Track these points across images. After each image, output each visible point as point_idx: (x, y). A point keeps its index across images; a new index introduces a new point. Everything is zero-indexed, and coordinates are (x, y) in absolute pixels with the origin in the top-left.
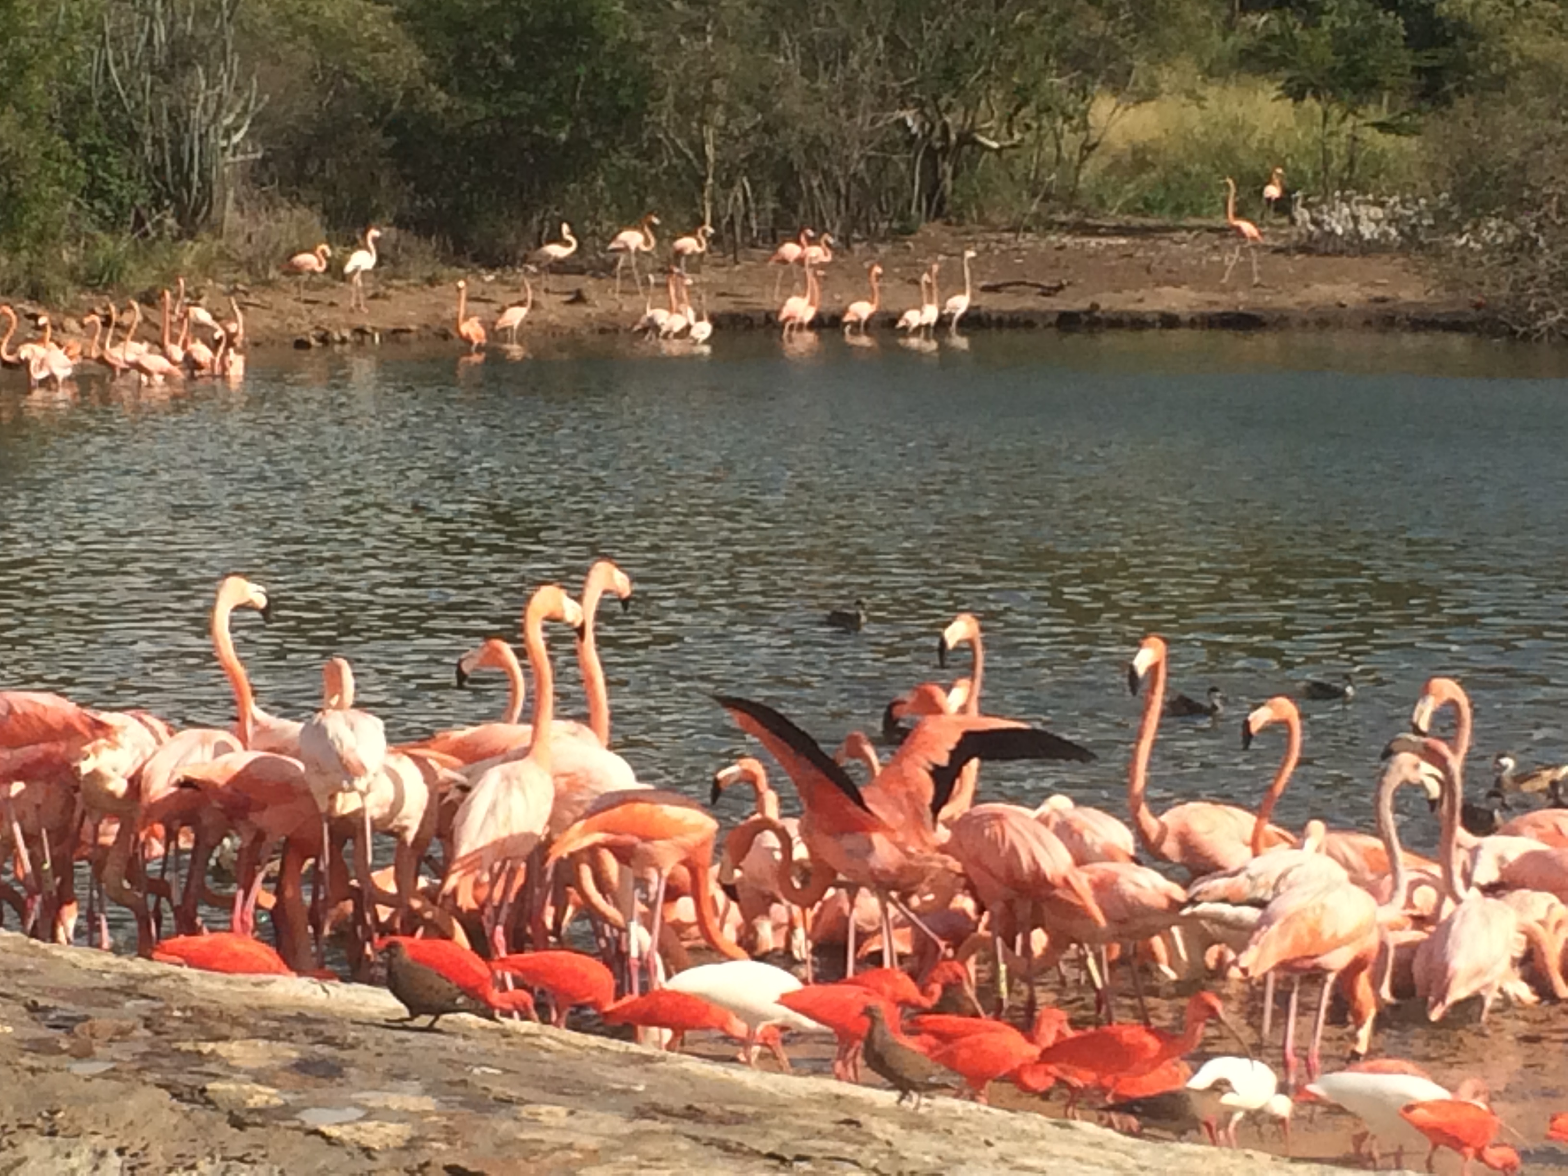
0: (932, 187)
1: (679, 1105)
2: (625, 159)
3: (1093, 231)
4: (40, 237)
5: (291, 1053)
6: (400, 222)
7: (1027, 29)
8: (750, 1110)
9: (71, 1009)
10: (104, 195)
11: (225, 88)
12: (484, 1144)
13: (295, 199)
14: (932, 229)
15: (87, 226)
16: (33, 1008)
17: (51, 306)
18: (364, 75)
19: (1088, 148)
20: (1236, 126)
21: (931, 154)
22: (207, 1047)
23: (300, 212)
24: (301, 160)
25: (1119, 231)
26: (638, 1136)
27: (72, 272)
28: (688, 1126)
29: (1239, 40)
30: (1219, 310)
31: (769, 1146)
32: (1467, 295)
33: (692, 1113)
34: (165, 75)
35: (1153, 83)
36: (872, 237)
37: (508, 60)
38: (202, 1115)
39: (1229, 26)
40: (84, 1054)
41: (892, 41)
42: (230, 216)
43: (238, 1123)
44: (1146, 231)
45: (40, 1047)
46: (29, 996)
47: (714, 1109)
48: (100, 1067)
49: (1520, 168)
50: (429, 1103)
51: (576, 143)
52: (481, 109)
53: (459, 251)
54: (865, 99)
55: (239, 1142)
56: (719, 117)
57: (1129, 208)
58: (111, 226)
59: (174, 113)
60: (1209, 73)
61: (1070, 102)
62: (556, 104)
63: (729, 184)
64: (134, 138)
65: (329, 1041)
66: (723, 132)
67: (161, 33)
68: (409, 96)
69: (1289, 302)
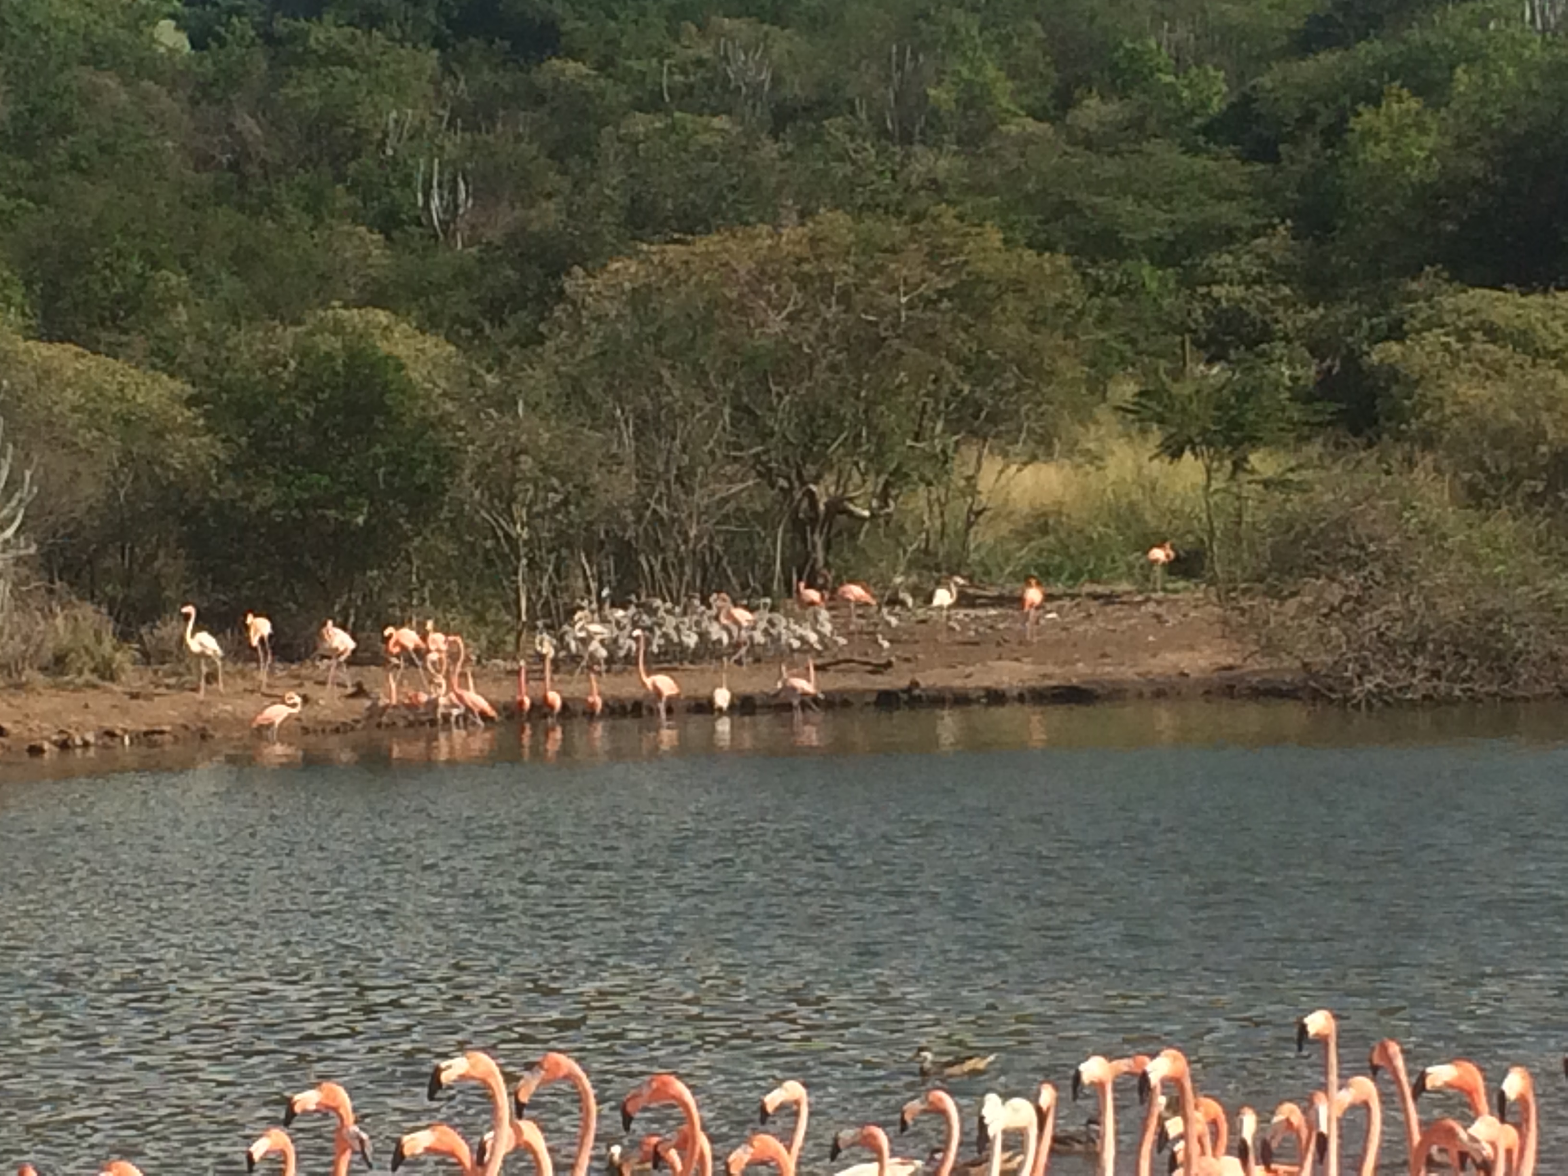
19: (975, 514)
23: (87, 609)
30: (1053, 683)
57: (1018, 576)
69: (1128, 673)
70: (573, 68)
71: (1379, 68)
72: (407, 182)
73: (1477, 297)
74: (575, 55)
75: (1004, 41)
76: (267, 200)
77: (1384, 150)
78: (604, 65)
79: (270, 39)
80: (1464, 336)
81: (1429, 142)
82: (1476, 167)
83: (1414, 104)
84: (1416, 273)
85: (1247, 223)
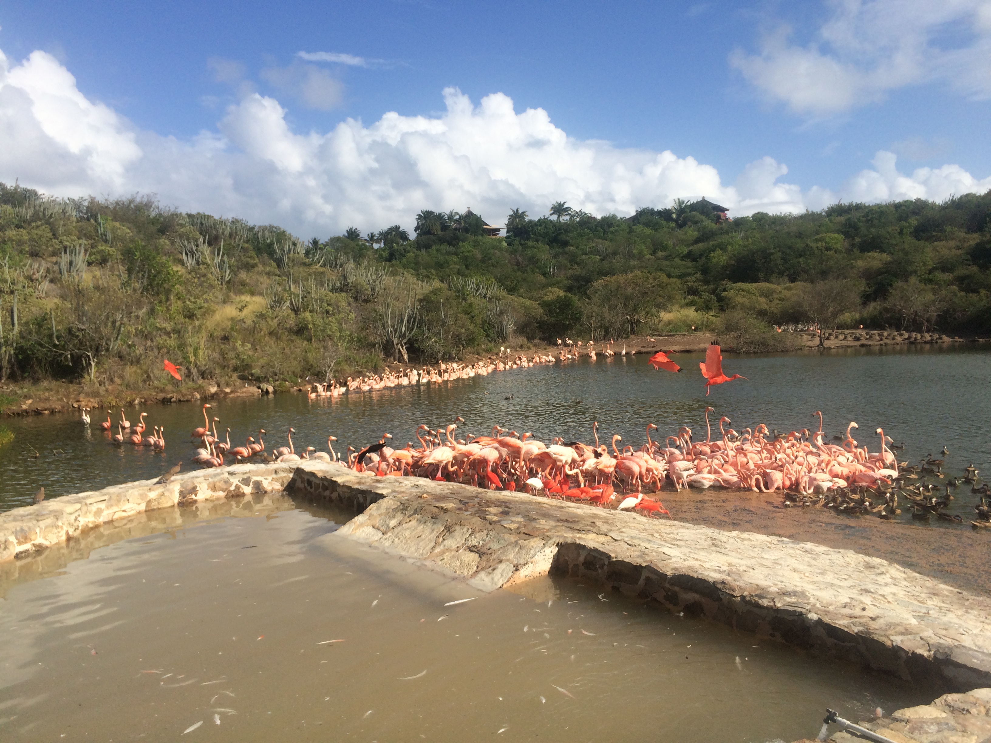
0: (632, 329)
1: (564, 519)
2: (578, 326)
3: (661, 336)
4: (478, 345)
5: (500, 510)
6: (540, 339)
7: (648, 301)
8: (577, 520)
9: (467, 501)
10: (489, 336)
11: (509, 317)
12: (530, 528)
13: (521, 336)
14: (633, 336)
15: (486, 341)
16: (460, 501)
17: (480, 356)
18: (533, 314)
19: (660, 321)
20: (687, 316)
21: (632, 324)
22: (487, 509)
23: (523, 338)
24: (523, 328)
25: (666, 336)
26: (556, 526)
27: (484, 350)
28: (566, 524)
29: (687, 301)
31: (578, 528)
32: (728, 346)
33: (567, 521)
34: (499, 316)
35: (672, 309)
36: (622, 338)
37: (558, 311)
38: (485, 522)
39: (685, 298)
40: (467, 510)
41: (625, 304)
42: (511, 339)
43: (490, 524)
44: (671, 336)
45: (460, 509)
46: (459, 498)
47: (571, 520)
48: (469, 513)
49: (737, 323)
50: (522, 520)
51: (570, 324)
52: (553, 319)
53: (550, 343)
54: (620, 315)
55: (490, 527)
56: (594, 318)
57: (667, 331)
58: (490, 341)
59: (501, 322)
60: (682, 307)
61: (656, 314)
62: (566, 318)
63: (596, 330)
64: (494, 327)
65: (507, 507)
66: (595, 322)
67: (498, 309)
68: (541, 318)
69: (696, 348)
70: (572, 248)
71: (713, 246)
72: (546, 267)
73: (740, 284)
74: (572, 246)
75: (644, 242)
76: (526, 270)
77: (716, 259)
78: (577, 248)
79: (521, 244)
80: (738, 291)
81: (724, 258)
82: (733, 262)
83: (721, 252)
84: (724, 280)
85: (693, 272)
